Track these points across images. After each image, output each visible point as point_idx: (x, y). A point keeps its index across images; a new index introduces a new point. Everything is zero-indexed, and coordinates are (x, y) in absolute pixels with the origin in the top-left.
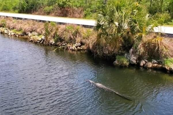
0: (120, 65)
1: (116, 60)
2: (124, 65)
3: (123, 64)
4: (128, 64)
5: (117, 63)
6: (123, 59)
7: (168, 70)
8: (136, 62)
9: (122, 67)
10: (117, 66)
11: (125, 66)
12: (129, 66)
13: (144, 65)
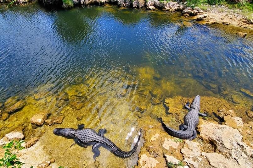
0: (67, 7)
1: (64, 4)
2: (70, 7)
3: (70, 5)
4: (72, 5)
5: (66, 6)
6: (68, 1)
7: (99, 3)
8: (78, 2)
9: (69, 8)
10: (66, 8)
11: (72, 7)
12: (74, 6)
13: (83, 3)
